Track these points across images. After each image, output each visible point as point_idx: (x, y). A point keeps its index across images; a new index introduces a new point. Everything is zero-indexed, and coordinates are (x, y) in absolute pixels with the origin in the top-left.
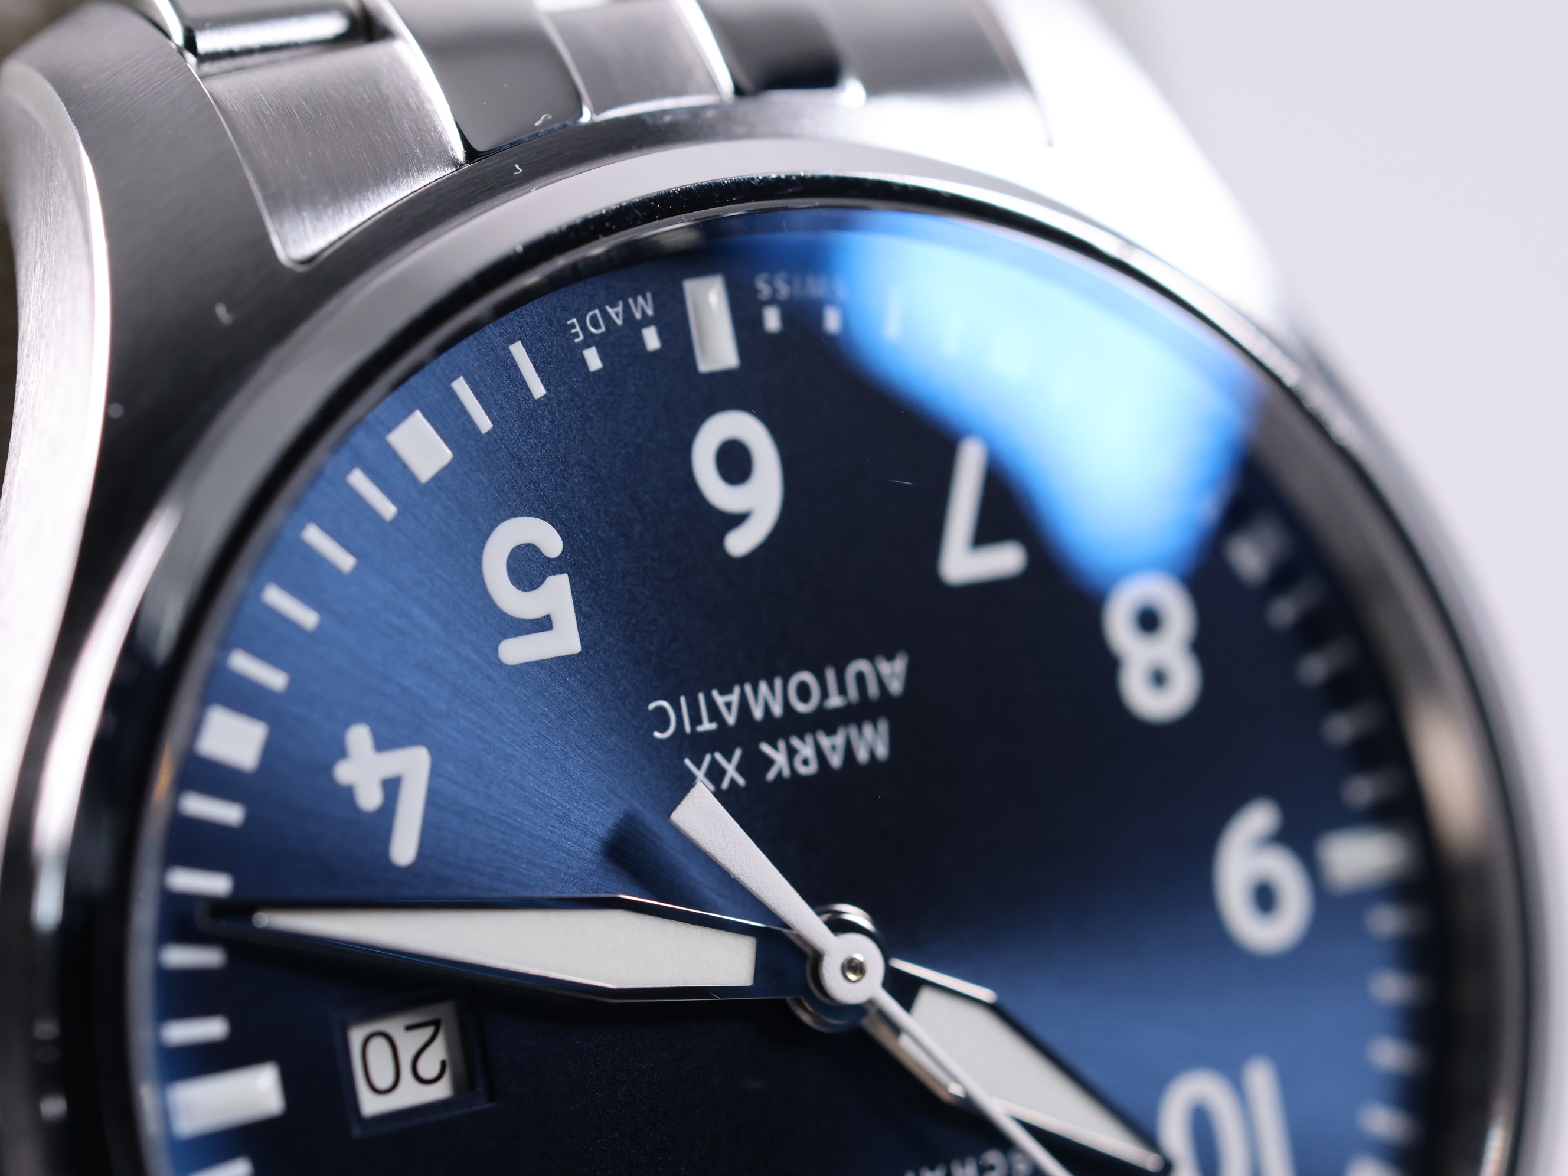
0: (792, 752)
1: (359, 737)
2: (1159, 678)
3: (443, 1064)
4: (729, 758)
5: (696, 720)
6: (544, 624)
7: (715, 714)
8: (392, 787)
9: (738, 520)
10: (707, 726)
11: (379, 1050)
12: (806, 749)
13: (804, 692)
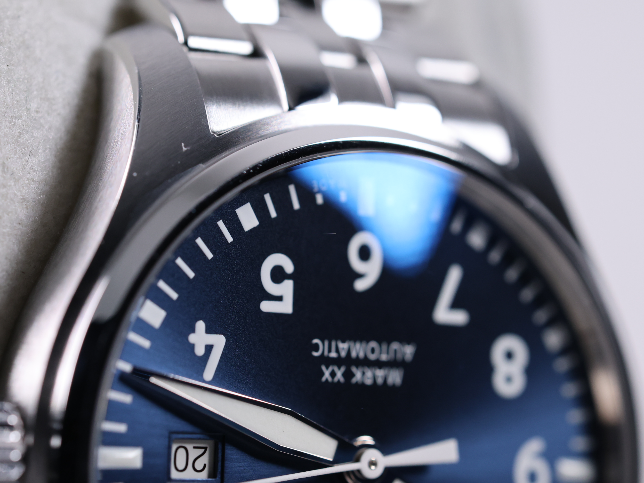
0: (364, 373)
1: (201, 325)
2: (509, 379)
3: (205, 465)
4: (339, 368)
5: (330, 351)
6: (279, 299)
7: (337, 351)
8: (209, 348)
9: (359, 276)
10: (333, 355)
11: (181, 453)
12: (369, 374)
13: (373, 351)
